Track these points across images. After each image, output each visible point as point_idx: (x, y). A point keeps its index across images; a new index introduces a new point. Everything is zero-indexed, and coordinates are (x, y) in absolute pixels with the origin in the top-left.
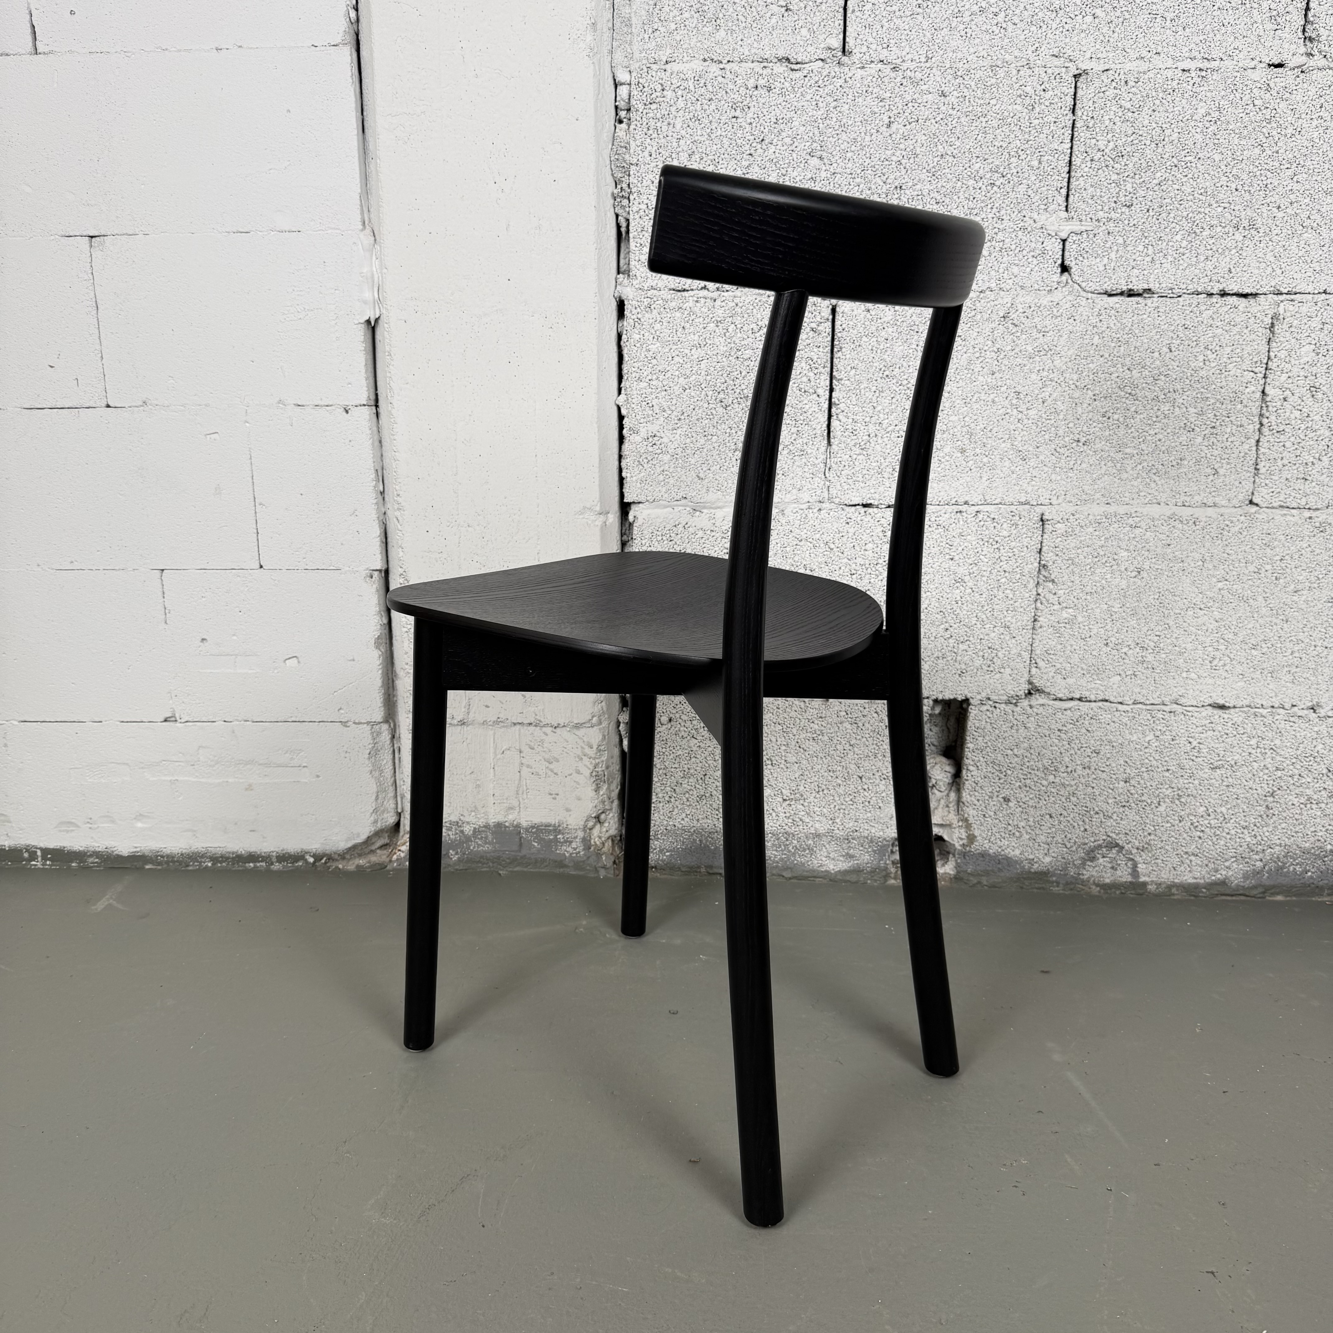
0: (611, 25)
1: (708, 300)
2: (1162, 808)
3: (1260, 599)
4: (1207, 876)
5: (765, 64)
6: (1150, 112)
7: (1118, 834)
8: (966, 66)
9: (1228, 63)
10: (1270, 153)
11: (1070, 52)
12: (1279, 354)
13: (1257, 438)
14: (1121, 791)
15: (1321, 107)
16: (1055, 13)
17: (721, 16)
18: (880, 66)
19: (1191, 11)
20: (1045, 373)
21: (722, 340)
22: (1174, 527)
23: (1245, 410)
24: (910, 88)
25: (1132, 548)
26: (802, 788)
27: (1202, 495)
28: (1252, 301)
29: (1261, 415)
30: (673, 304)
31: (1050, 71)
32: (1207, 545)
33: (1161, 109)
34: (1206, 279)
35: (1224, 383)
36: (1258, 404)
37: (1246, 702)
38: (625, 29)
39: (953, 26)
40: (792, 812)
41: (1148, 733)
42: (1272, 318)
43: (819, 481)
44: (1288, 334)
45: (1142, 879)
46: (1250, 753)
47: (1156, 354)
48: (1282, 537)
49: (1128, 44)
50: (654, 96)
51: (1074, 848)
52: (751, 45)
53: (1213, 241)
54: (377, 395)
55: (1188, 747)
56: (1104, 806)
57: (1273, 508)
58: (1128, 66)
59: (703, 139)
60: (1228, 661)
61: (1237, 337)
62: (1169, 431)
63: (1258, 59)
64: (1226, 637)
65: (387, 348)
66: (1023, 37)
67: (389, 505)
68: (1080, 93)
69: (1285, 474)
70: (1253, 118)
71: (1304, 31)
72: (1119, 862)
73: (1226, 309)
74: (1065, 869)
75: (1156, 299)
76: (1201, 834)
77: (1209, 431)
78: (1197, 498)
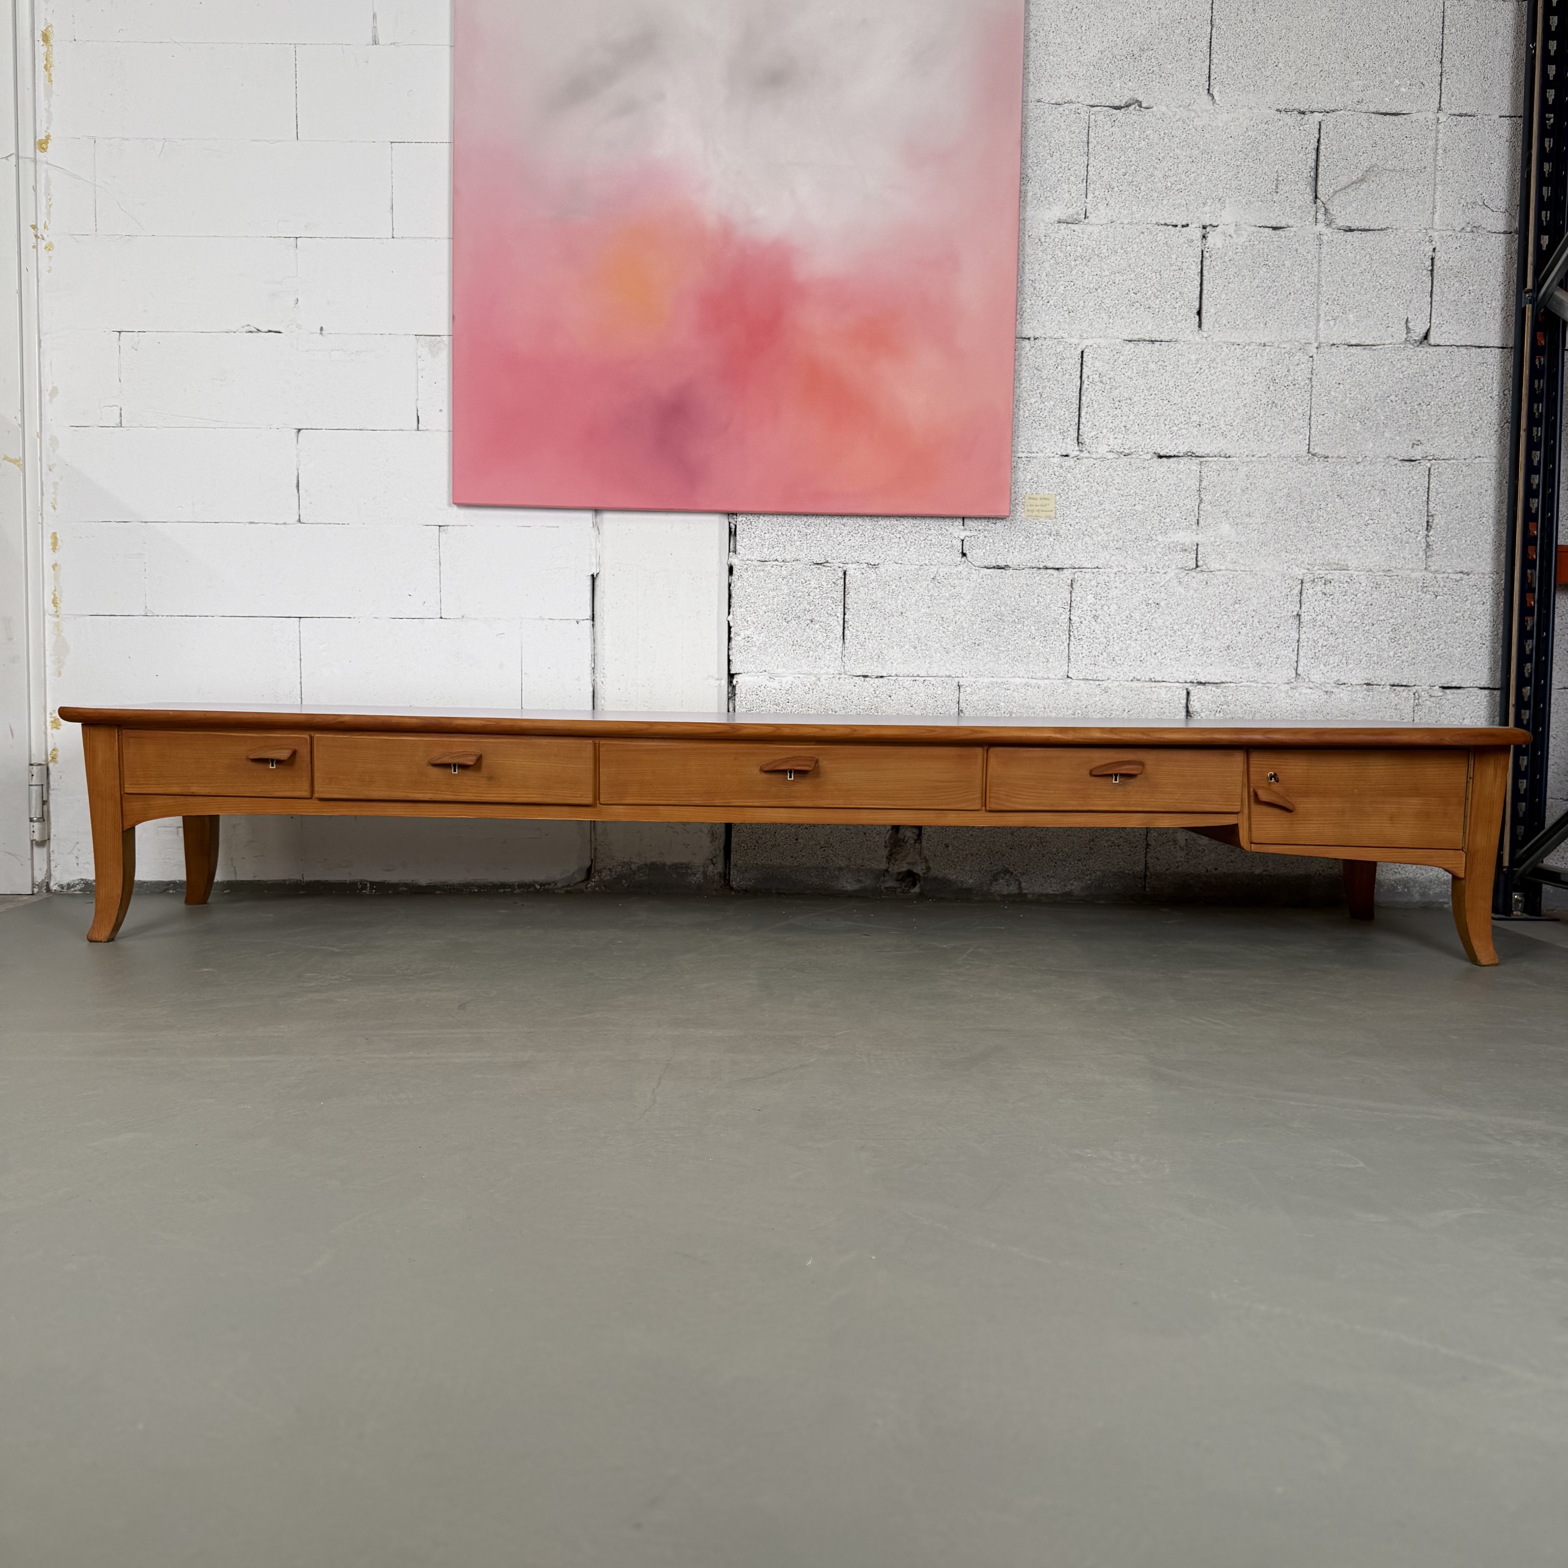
1: (777, 567)
2: (1032, 849)
7: (1009, 865)
9: (1041, 453)
12: (1076, 599)
13: (1068, 643)
14: (1010, 839)
15: (1089, 476)
20: (956, 608)
21: (786, 587)
22: (1029, 689)
23: (1061, 628)
25: (1007, 700)
26: (831, 840)
27: (1041, 672)
28: (1061, 572)
29: (1070, 631)
30: (759, 568)
32: (1046, 699)
34: (1036, 561)
35: (1049, 614)
36: (1067, 625)
42: (1071, 581)
43: (838, 662)
44: (1080, 589)
45: (1025, 892)
47: (1014, 598)
48: (1086, 696)
51: (985, 874)
53: (1039, 540)
54: (593, 615)
56: (1001, 848)
57: (1081, 679)
61: (1054, 590)
62: (1023, 638)
63: (1056, 452)
65: (602, 589)
67: (597, 675)
69: (1084, 662)
70: (1055, 480)
71: (1078, 439)
72: (1011, 882)
73: (1047, 576)
74: (981, 886)
75: (1011, 571)
76: (1056, 865)
77: (1043, 638)
78: (1039, 674)
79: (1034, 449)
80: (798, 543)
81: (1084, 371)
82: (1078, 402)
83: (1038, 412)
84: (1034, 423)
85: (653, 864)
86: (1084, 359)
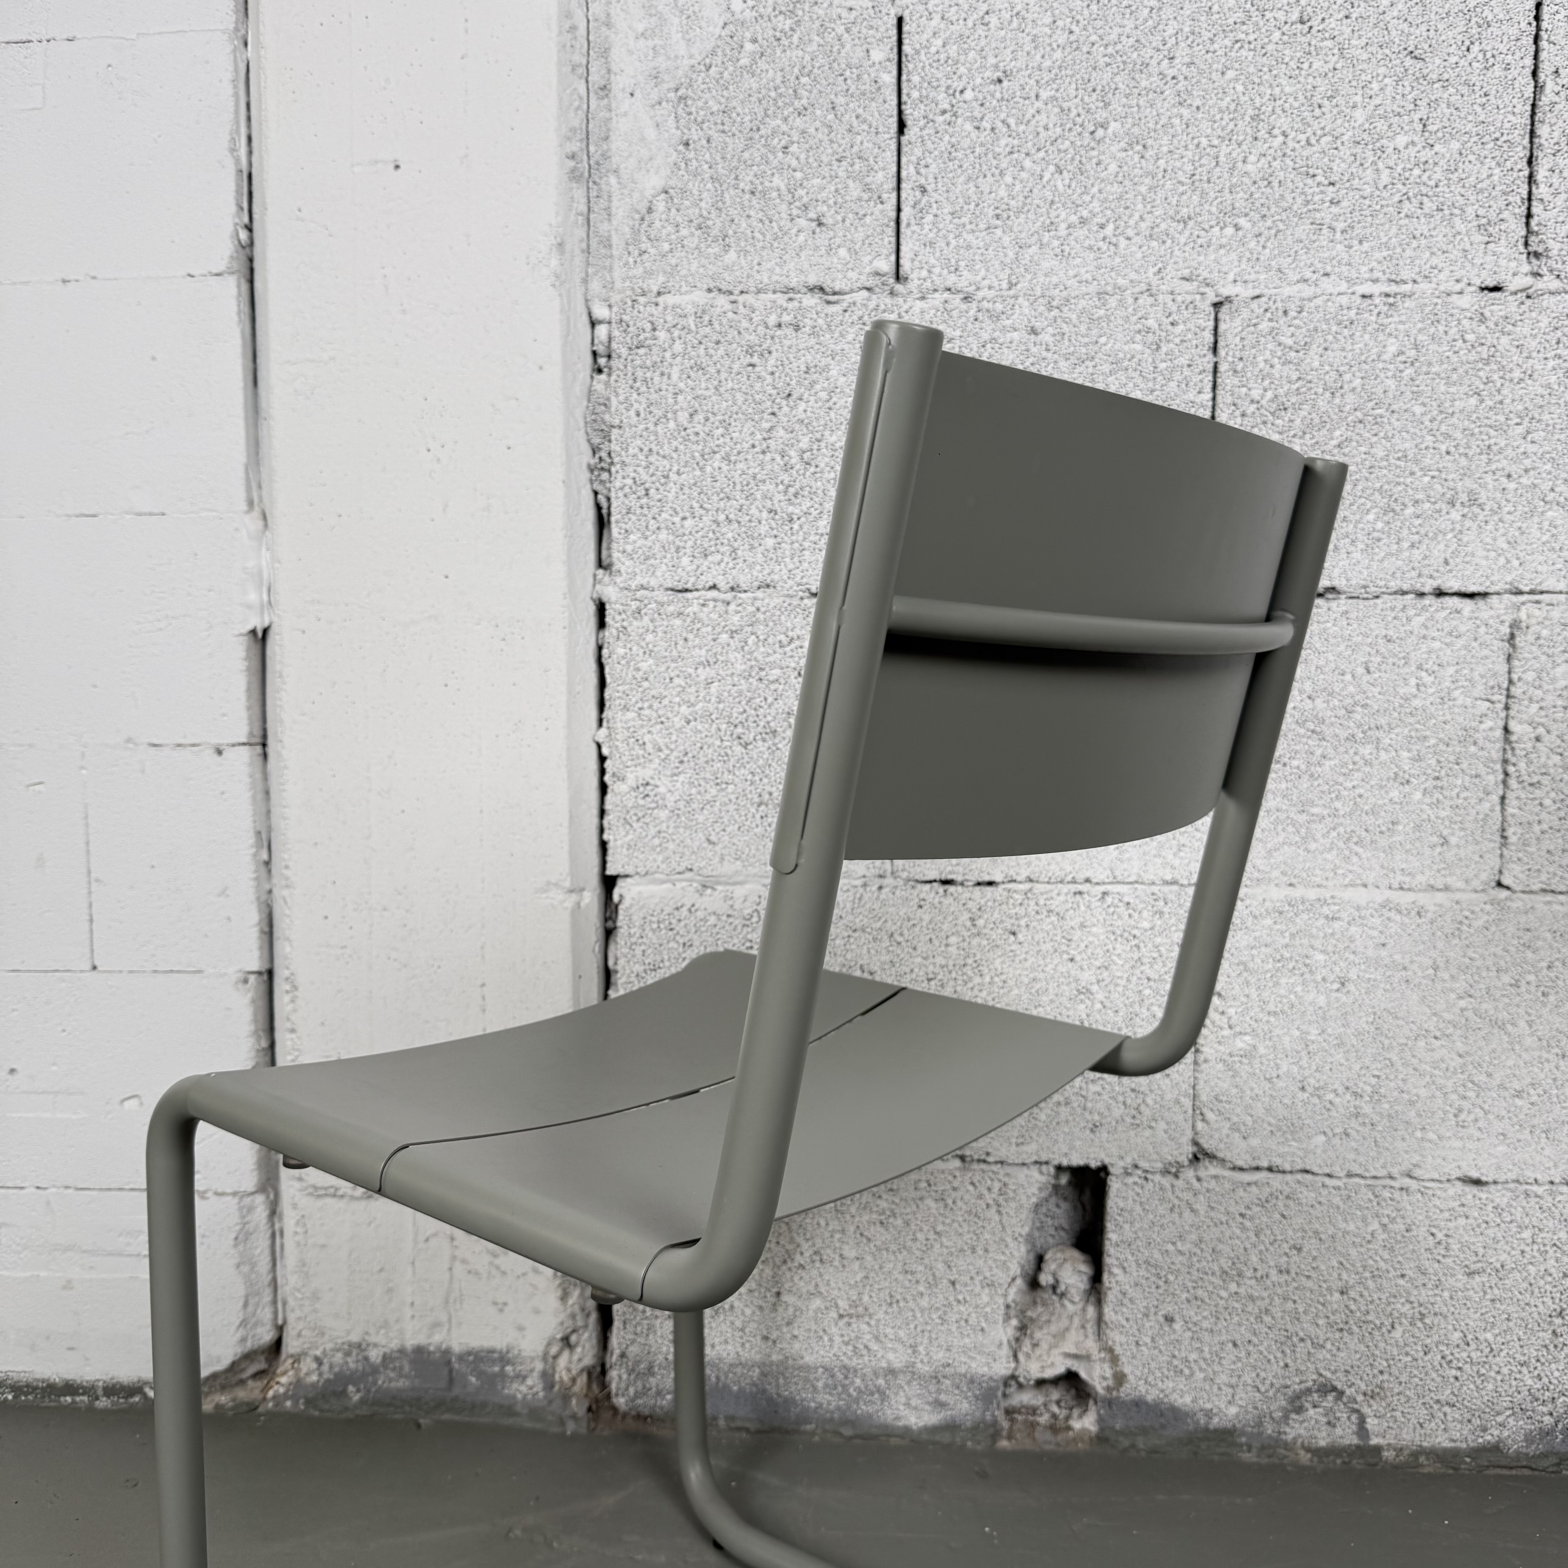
0: (584, 245)
1: (719, 604)
2: (1397, 1333)
3: (1522, 1024)
4: (1471, 1437)
5: (791, 295)
6: (1320, 350)
7: (1334, 1372)
8: (1065, 293)
9: (1424, 286)
10: (1491, 403)
11: (1205, 274)
12: (1524, 676)
13: (1501, 793)
14: (1335, 1306)
15: (1558, 343)
16: (1182, 225)
17: (730, 232)
18: (946, 295)
19: (1369, 219)
21: (739, 656)
22: (1389, 919)
23: (1480, 753)
24: (988, 325)
25: (1330, 949)
26: (866, 1298)
27: (1427, 873)
28: (1481, 603)
29: (1505, 761)
30: (671, 609)
31: (1179, 299)
32: (1440, 945)
33: (1335, 346)
34: (1414, 574)
35: (1448, 717)
36: (1499, 745)
37: (1511, 1176)
38: (603, 251)
39: (1045, 241)
40: (853, 1335)
41: (1370, 1220)
42: (1511, 627)
44: (1534, 648)
45: (1374, 1441)
46: (1523, 1252)
47: (1348, 677)
48: (1548, 935)
49: (1285, 262)
50: (642, 337)
51: (1271, 1394)
52: (771, 270)
53: (1419, 521)
54: (265, 733)
55: (1431, 1241)
56: (1312, 1330)
57: (1531, 892)
58: (1287, 291)
59: (707, 393)
60: (1481, 1114)
61: (1463, 652)
62: (1373, 783)
63: (1465, 280)
64: (1475, 1079)
65: (278, 668)
66: (1139, 255)
67: (275, 883)
68: (1222, 327)
69: (1546, 845)
70: (1464, 358)
71: (1526, 244)
72: (1338, 1415)
73: (1444, 614)
74: (1260, 1424)
75: (1343, 602)
76: (1459, 1374)
77: (1430, 783)
78: (1421, 878)
79: (1406, 274)
80: (770, 542)
81: (1543, 55)
82: (1526, 141)
83: (1417, 172)
84: (1406, 205)
85: (419, 1350)
86: (1544, 25)
